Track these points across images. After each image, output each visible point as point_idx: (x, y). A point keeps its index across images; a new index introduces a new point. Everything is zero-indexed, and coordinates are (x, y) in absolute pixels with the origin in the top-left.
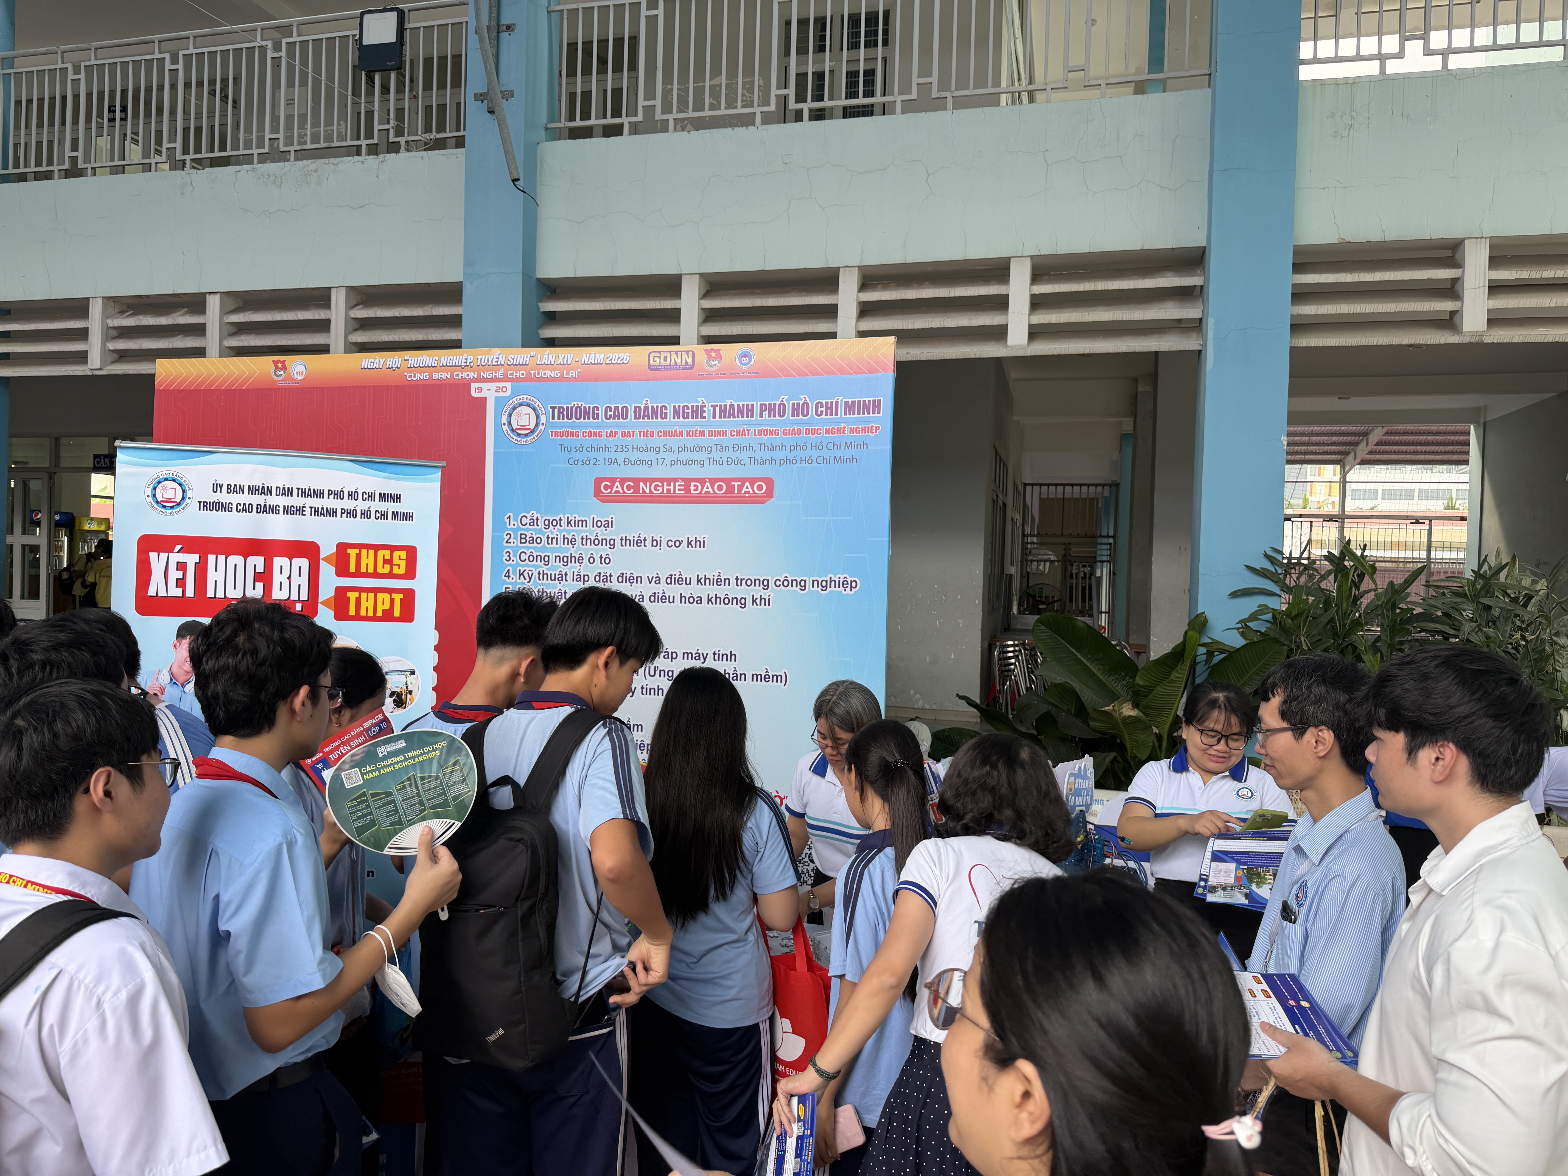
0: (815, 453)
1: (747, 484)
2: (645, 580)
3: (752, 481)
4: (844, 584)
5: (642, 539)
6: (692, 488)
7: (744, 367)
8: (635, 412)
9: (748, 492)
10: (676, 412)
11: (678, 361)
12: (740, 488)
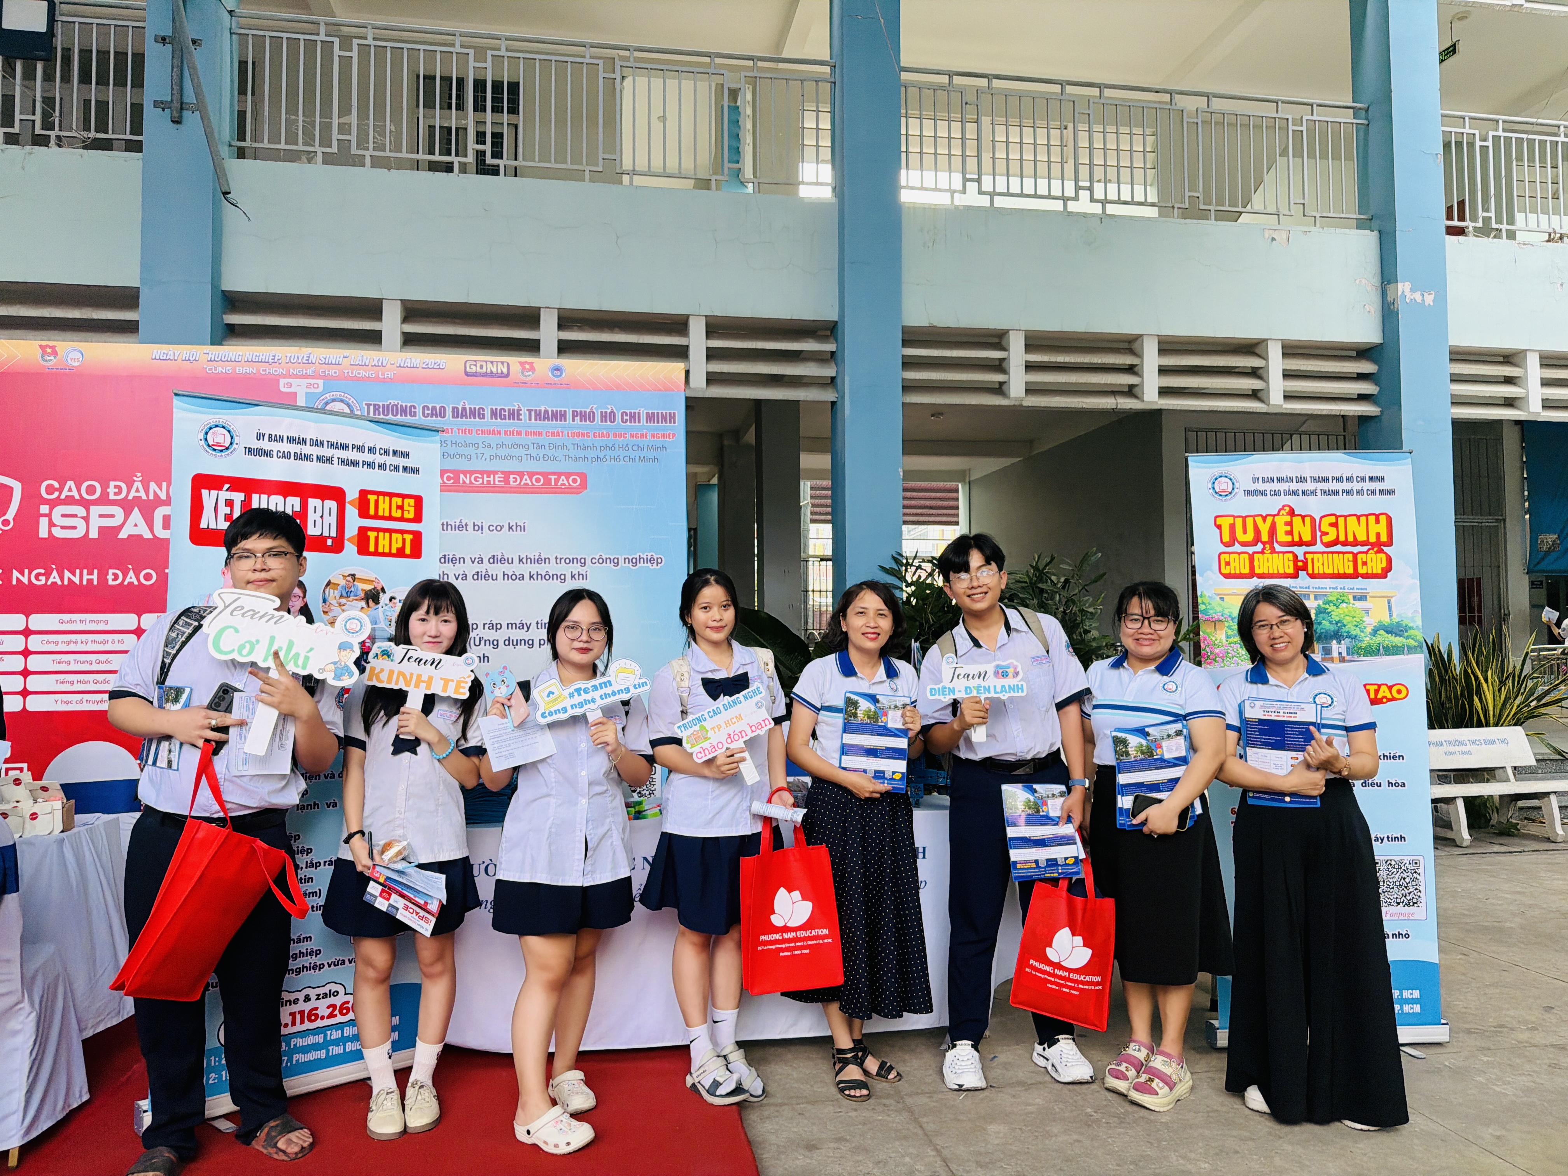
0: (622, 453)
1: (563, 477)
2: (468, 560)
3: (568, 475)
4: (651, 560)
5: (464, 524)
6: (511, 480)
7: (556, 379)
8: (453, 412)
9: (564, 485)
10: (494, 414)
11: (494, 370)
12: (557, 481)
